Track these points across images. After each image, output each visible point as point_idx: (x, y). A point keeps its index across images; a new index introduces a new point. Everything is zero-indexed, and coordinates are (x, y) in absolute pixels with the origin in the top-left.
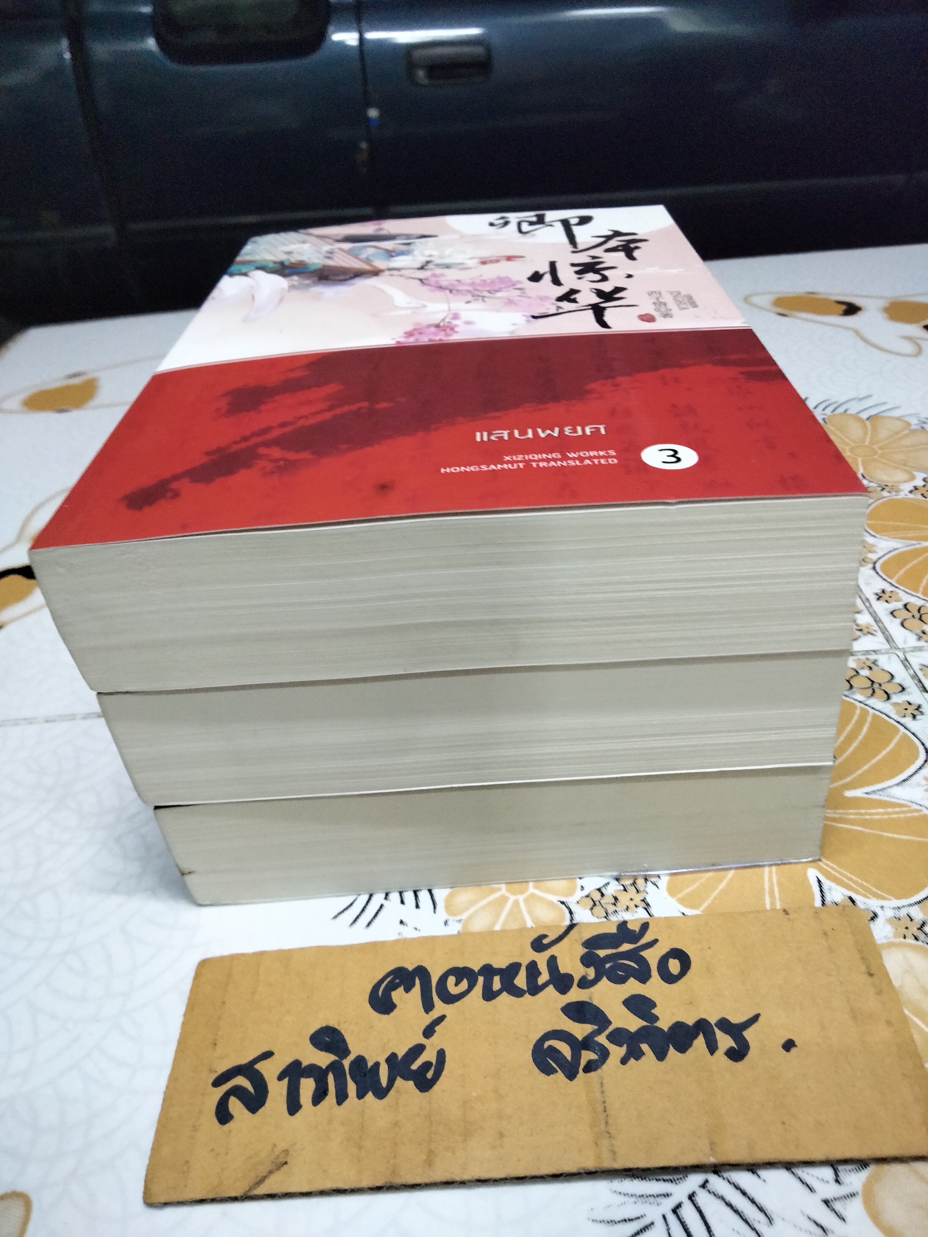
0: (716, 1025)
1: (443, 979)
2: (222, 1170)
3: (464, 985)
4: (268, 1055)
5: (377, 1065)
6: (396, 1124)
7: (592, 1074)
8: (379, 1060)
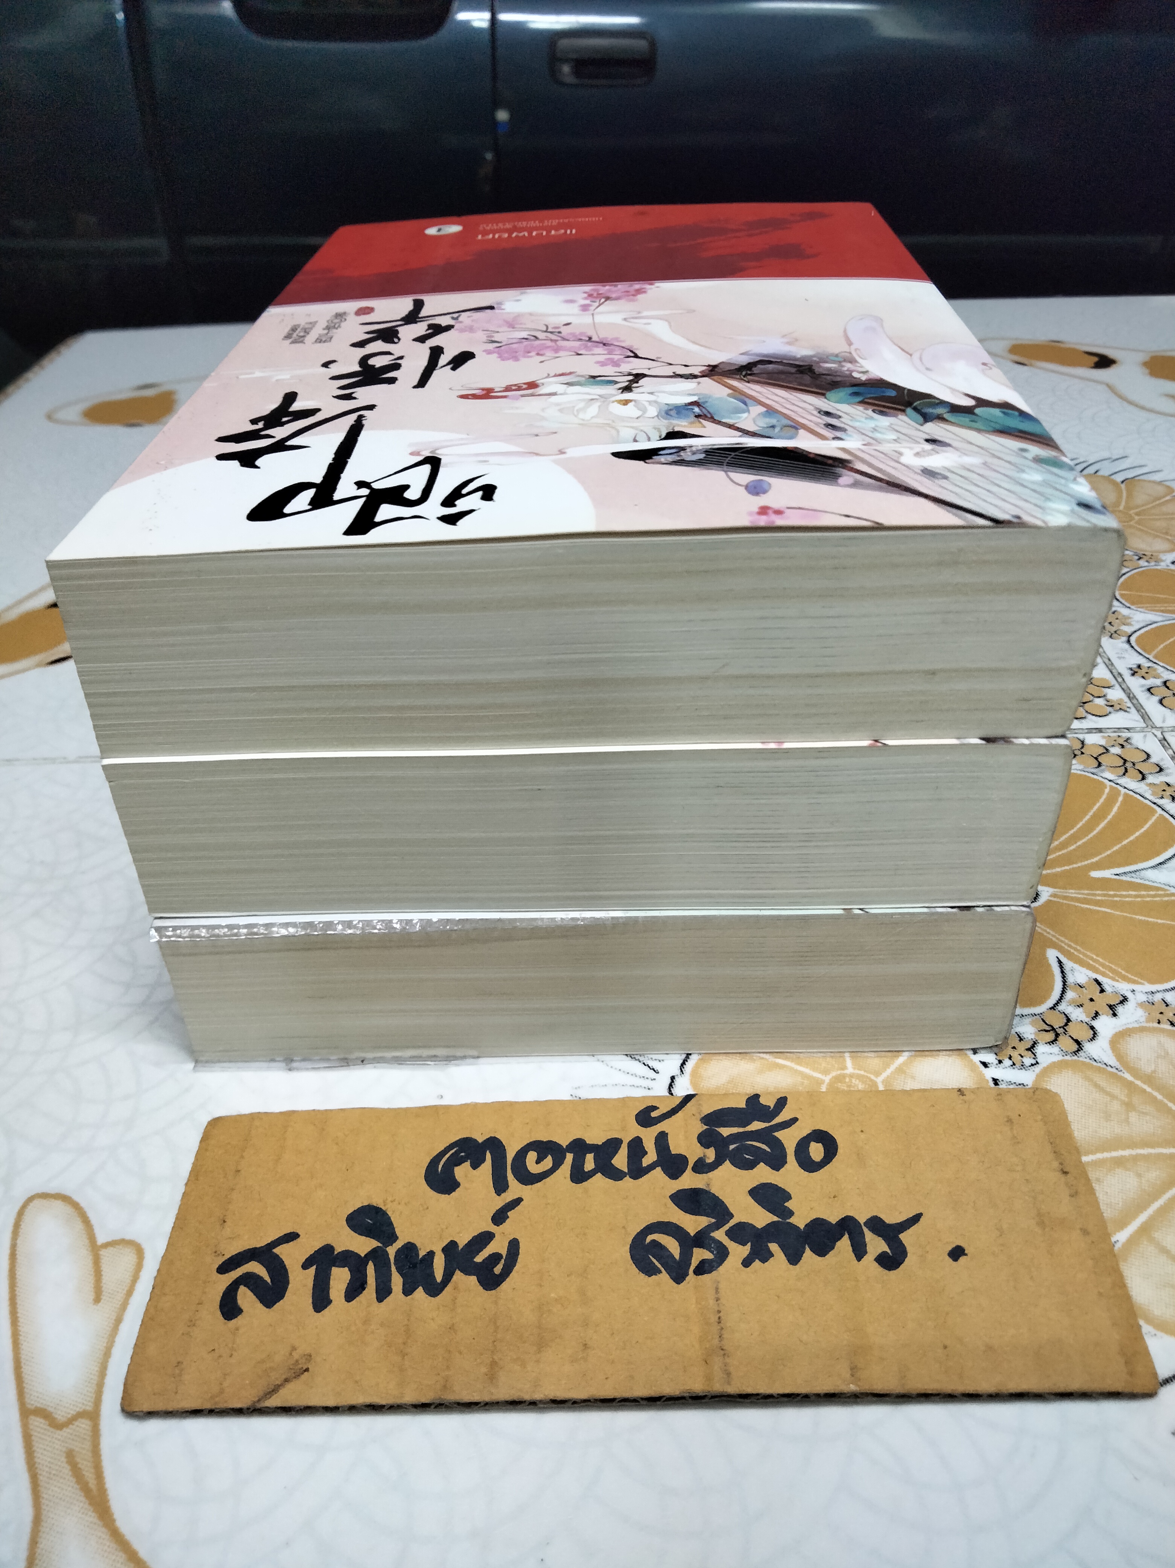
0: (865, 1224)
1: (521, 1154)
2: (225, 1375)
3: (548, 1162)
4: (291, 1237)
5: (431, 1254)
6: (452, 1328)
7: (706, 1277)
8: (434, 1249)
